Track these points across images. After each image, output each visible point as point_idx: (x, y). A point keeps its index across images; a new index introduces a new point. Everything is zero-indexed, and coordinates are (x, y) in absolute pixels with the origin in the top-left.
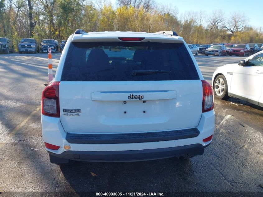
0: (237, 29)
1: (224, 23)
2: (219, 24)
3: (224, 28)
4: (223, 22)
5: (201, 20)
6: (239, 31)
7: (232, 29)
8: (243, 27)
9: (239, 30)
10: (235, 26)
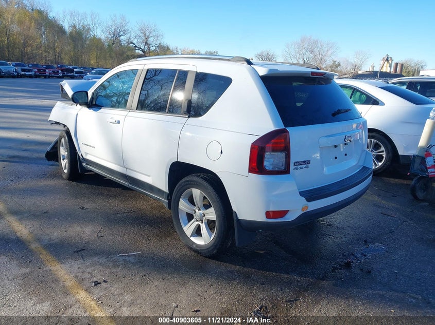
0: (149, 47)
1: (130, 37)
2: (122, 37)
3: (131, 45)
4: (128, 35)
5: (95, 27)
6: (153, 51)
7: (142, 47)
8: (156, 46)
9: (153, 49)
10: (146, 43)
